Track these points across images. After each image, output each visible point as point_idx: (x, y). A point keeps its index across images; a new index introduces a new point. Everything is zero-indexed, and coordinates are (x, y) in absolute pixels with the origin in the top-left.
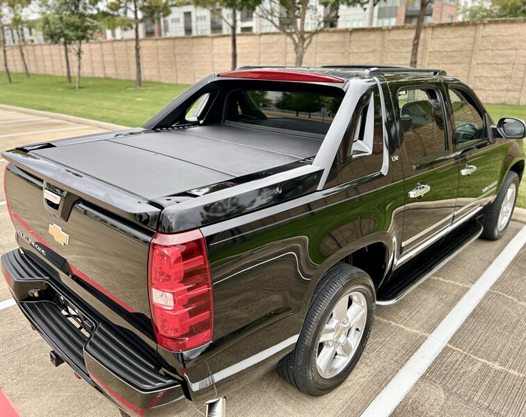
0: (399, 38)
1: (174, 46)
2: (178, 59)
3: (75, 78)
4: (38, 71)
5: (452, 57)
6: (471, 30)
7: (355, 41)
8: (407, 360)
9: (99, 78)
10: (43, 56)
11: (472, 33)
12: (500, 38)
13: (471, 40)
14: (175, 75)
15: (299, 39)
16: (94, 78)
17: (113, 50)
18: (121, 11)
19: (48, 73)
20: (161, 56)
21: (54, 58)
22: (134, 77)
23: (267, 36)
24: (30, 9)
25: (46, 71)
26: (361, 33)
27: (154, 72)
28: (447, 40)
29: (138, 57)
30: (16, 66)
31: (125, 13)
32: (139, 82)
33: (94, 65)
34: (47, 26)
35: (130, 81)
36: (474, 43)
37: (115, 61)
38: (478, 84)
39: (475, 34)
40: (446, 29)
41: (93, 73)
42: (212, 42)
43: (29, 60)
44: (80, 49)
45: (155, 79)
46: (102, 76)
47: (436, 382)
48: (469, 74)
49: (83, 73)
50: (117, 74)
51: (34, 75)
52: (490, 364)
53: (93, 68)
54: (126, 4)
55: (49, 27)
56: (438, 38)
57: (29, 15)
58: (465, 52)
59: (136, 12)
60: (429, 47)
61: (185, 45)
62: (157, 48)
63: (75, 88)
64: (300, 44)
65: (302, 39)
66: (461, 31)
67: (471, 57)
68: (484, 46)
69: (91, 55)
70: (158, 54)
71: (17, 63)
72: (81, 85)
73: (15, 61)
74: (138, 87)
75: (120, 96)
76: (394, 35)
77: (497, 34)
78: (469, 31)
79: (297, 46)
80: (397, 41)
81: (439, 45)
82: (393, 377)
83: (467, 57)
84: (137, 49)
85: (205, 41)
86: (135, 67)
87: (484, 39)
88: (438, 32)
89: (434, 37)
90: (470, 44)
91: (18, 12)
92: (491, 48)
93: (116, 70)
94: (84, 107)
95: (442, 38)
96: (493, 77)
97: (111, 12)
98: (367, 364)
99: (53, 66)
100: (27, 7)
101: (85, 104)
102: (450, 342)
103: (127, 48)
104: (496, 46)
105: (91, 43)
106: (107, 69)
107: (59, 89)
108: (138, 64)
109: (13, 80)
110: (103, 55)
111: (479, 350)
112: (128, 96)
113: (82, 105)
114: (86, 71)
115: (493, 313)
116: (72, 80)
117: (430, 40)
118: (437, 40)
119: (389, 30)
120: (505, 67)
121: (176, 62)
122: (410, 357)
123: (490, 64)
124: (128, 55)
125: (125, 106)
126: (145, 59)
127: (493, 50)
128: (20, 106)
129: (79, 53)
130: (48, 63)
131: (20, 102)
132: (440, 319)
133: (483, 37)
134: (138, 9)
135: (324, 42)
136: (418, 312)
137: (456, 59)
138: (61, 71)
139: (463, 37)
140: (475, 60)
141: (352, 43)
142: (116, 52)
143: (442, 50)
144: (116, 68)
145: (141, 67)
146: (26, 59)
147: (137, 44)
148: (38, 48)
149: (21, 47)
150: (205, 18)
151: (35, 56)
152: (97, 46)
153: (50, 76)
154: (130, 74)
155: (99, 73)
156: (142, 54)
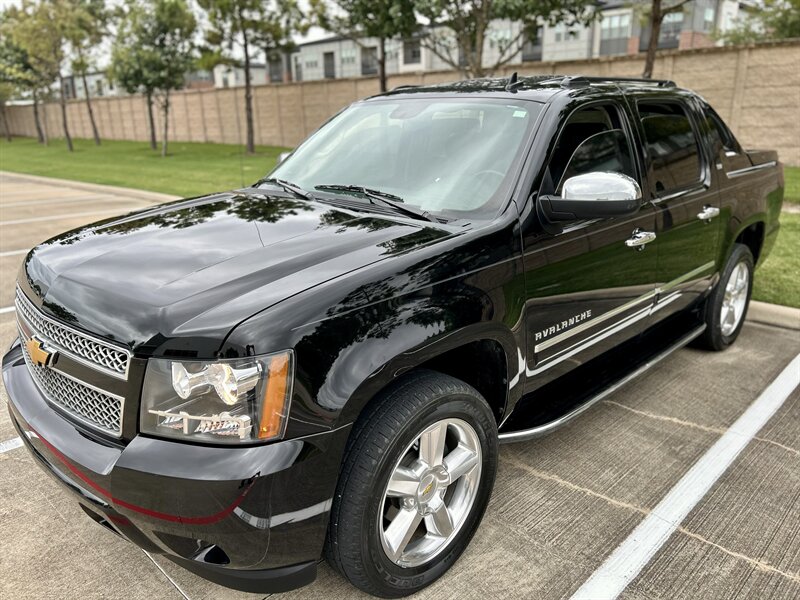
0: (624, 74)
1: (303, 95)
2: (307, 113)
3: (161, 143)
4: (113, 135)
6: (732, 59)
8: (607, 555)
9: (198, 143)
10: (121, 114)
11: (733, 63)
12: (775, 68)
13: (732, 73)
15: (474, 74)
16: (191, 144)
17: (218, 104)
19: (128, 138)
20: (284, 110)
21: (136, 116)
22: (245, 141)
23: (434, 77)
24: (101, 49)
25: (124, 135)
26: (569, 68)
27: (275, 132)
28: (696, 74)
29: (249, 109)
30: (84, 128)
31: (231, 47)
32: (251, 146)
33: (192, 125)
35: (240, 146)
36: (735, 78)
37: (220, 118)
38: (744, 137)
39: (737, 64)
40: (693, 58)
41: (190, 137)
42: (356, 88)
43: (101, 121)
44: (167, 101)
45: (275, 143)
46: (202, 140)
47: (654, 594)
49: (176, 136)
50: (223, 137)
51: (108, 141)
52: (752, 561)
53: (189, 129)
54: (231, 35)
56: (681, 71)
58: (723, 92)
59: (245, 46)
61: (317, 93)
62: (279, 97)
66: (717, 60)
67: (732, 98)
68: (750, 81)
69: (187, 111)
70: (280, 106)
72: (168, 152)
73: (82, 122)
74: (249, 153)
75: (220, 165)
76: (618, 70)
77: (770, 63)
78: (727, 62)
81: (683, 82)
82: (582, 583)
83: (726, 98)
84: (248, 99)
85: (345, 86)
86: (244, 124)
87: (750, 71)
88: (682, 64)
89: (675, 70)
90: (730, 78)
91: (85, 52)
92: (761, 84)
93: (222, 131)
94: (167, 179)
95: (688, 72)
96: (766, 127)
98: (537, 561)
99: (135, 128)
100: (98, 46)
101: (169, 176)
102: (683, 524)
103: (236, 99)
104: (769, 80)
105: (186, 94)
106: (209, 130)
107: (138, 158)
108: (250, 120)
109: (76, 146)
110: (203, 111)
111: (733, 538)
112: (234, 164)
113: (164, 177)
114: (179, 133)
116: (158, 146)
117: (670, 74)
118: (681, 75)
119: (610, 62)
120: (784, 111)
123: (760, 107)
124: (237, 109)
125: (224, 178)
126: (261, 115)
129: (166, 106)
130: (128, 124)
133: (749, 68)
134: (248, 42)
138: (144, 134)
139: (720, 69)
140: (738, 103)
142: (221, 105)
144: (222, 129)
145: (255, 125)
146: (96, 118)
147: (248, 92)
148: (114, 104)
149: (88, 101)
150: (353, 60)
151: (110, 114)
152: (195, 98)
153: (130, 142)
154: (240, 137)
155: (198, 137)
156: (257, 107)
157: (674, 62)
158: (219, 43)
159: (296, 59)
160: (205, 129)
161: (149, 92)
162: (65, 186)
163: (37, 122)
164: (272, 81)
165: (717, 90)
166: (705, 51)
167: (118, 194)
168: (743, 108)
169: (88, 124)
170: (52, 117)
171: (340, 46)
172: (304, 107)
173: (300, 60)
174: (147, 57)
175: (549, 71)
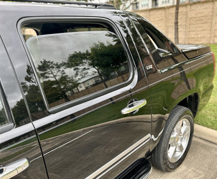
157: (191, 7)
165: (206, 16)
166: (201, 2)
175: (148, 12)
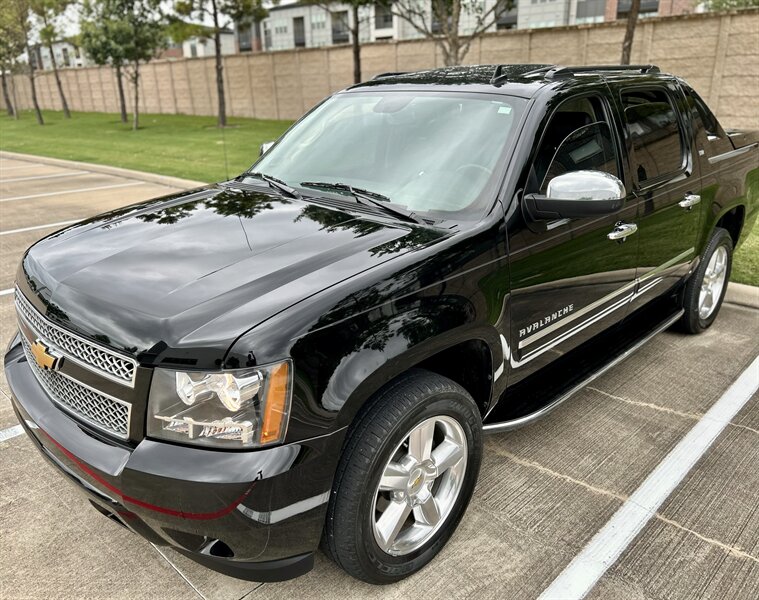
0: (603, 42)
1: (274, 64)
2: (279, 84)
3: (132, 115)
4: (83, 107)
5: (685, 67)
6: (713, 26)
7: (537, 47)
8: (587, 541)
9: (168, 115)
10: (90, 85)
11: (715, 29)
12: (757, 35)
13: (713, 41)
14: (275, 107)
15: (450, 45)
16: (161, 115)
17: (188, 74)
18: (195, 14)
19: (97, 109)
20: (255, 80)
21: (105, 87)
22: (216, 113)
23: (408, 46)
24: (67, 17)
25: (94, 107)
26: (546, 37)
27: (246, 103)
28: (676, 41)
29: (220, 81)
30: (52, 100)
31: (201, 17)
32: (223, 119)
33: (161, 96)
34: (87, 39)
35: (212, 117)
36: (717, 46)
37: (190, 89)
38: (724, 107)
39: (719, 31)
40: (674, 25)
41: (161, 108)
42: (328, 57)
43: (70, 92)
44: (136, 72)
45: (247, 114)
46: (172, 111)
47: (632, 580)
48: (710, 92)
49: (146, 108)
50: (194, 109)
51: (78, 112)
52: (726, 547)
53: (159, 101)
54: (201, 5)
55: (90, 41)
56: (662, 39)
57: (66, 26)
58: (704, 60)
59: (215, 15)
60: (649, 53)
61: (289, 63)
62: (250, 67)
63: (131, 129)
64: (453, 54)
65: (455, 45)
66: (698, 27)
67: (714, 66)
68: (731, 49)
69: (157, 81)
70: (251, 77)
71: (53, 96)
72: (139, 126)
73: (51, 93)
74: (221, 126)
75: (193, 139)
76: (597, 37)
77: (752, 31)
78: (709, 28)
79: (447, 56)
80: (601, 45)
81: (664, 49)
82: (562, 570)
83: (707, 67)
84: (219, 70)
85: (317, 55)
86: (216, 96)
87: (731, 38)
88: (663, 30)
89: (656, 37)
90: (710, 46)
91: (51, 21)
92: (743, 52)
93: (192, 102)
94: (140, 155)
95: (669, 40)
96: (747, 96)
97: (181, 18)
98: (520, 547)
99: (104, 99)
100: (63, 14)
101: (142, 151)
102: (660, 510)
103: (206, 69)
104: (750, 48)
105: (155, 64)
106: (179, 101)
107: (109, 132)
108: (221, 92)
109: (46, 119)
110: (173, 81)
111: (708, 524)
112: (205, 138)
113: (137, 152)
114: (149, 105)
115: (735, 461)
116: (129, 118)
117: (650, 41)
118: (662, 42)
119: (588, 29)
121: (276, 88)
122: (592, 536)
123: (741, 76)
124: (207, 79)
125: (198, 153)
126: (232, 85)
127: (745, 55)
128: (49, 156)
129: (135, 79)
130: (97, 95)
131: (50, 150)
132: (646, 473)
133: (730, 35)
134: (218, 11)
135: (491, 52)
136: (611, 459)
137: (690, 71)
139: (701, 37)
140: (718, 71)
141: (532, 51)
142: (191, 76)
143: (669, 57)
144: (192, 100)
145: (226, 96)
146: (64, 89)
147: (219, 63)
148: (82, 74)
149: (56, 72)
150: (323, 25)
151: (79, 85)
152: (164, 69)
153: (99, 114)
154: (212, 108)
155: (168, 108)
156: (228, 78)
157: (654, 29)
158: (188, 14)
159: (265, 26)
160: (176, 100)
161: (118, 63)
162: (37, 162)
163: (6, 95)
164: (242, 50)
165: (698, 58)
166: (686, 17)
167: (92, 172)
168: (723, 77)
169: (57, 96)
170: (20, 88)
171: (310, 12)
172: (275, 78)
173: (269, 26)
174: (115, 27)
175: (526, 39)
